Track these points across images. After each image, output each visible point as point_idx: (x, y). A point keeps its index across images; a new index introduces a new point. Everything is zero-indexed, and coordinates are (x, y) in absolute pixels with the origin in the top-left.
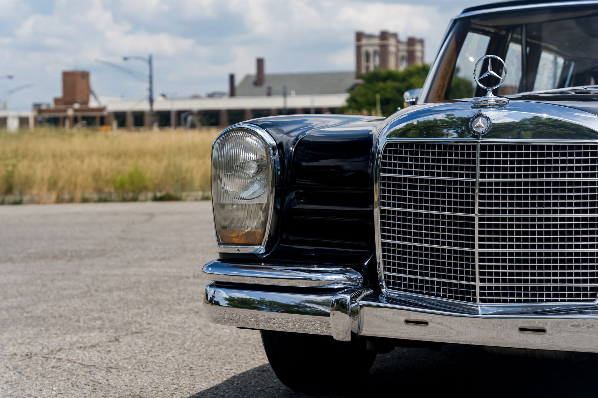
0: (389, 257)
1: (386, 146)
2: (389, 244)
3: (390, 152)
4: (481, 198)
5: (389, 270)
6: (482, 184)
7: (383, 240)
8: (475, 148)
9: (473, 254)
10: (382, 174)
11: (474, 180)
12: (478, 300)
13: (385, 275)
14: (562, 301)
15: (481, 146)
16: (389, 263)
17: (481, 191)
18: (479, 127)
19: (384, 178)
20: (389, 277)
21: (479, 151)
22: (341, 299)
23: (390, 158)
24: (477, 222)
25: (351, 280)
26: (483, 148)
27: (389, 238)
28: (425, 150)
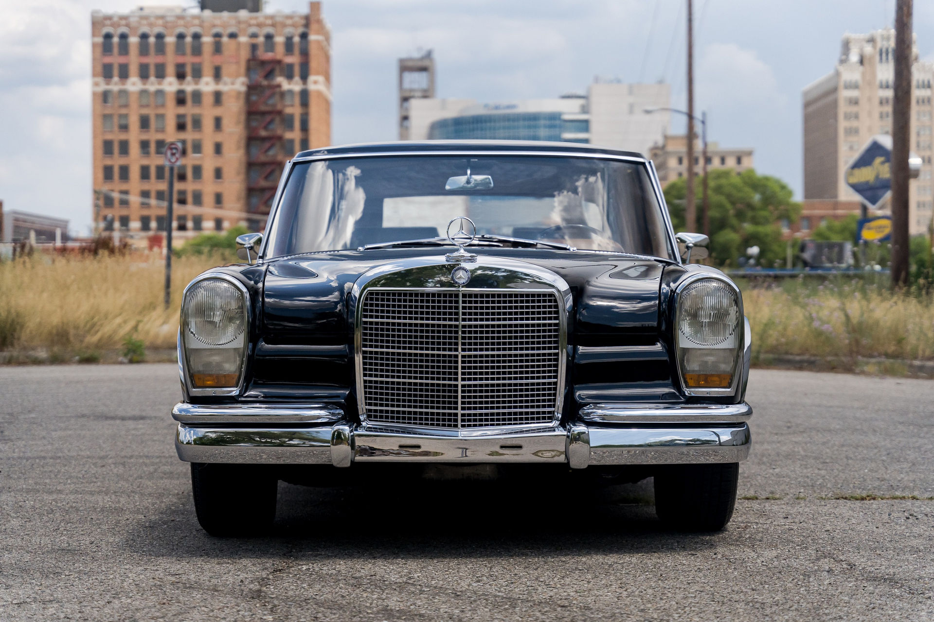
0: (370, 393)
1: (368, 295)
2: (371, 382)
3: (372, 299)
4: (464, 338)
5: (370, 404)
6: (464, 326)
7: (366, 378)
8: (457, 296)
9: (456, 386)
10: (364, 320)
11: (457, 323)
12: (459, 426)
13: (366, 409)
14: (526, 423)
15: (463, 295)
16: (370, 398)
17: (464, 332)
18: (460, 278)
19: (366, 323)
20: (370, 410)
21: (461, 299)
22: (336, 430)
23: (371, 305)
24: (460, 359)
25: (333, 414)
26: (464, 296)
27: (371, 375)
28: (408, 298)
